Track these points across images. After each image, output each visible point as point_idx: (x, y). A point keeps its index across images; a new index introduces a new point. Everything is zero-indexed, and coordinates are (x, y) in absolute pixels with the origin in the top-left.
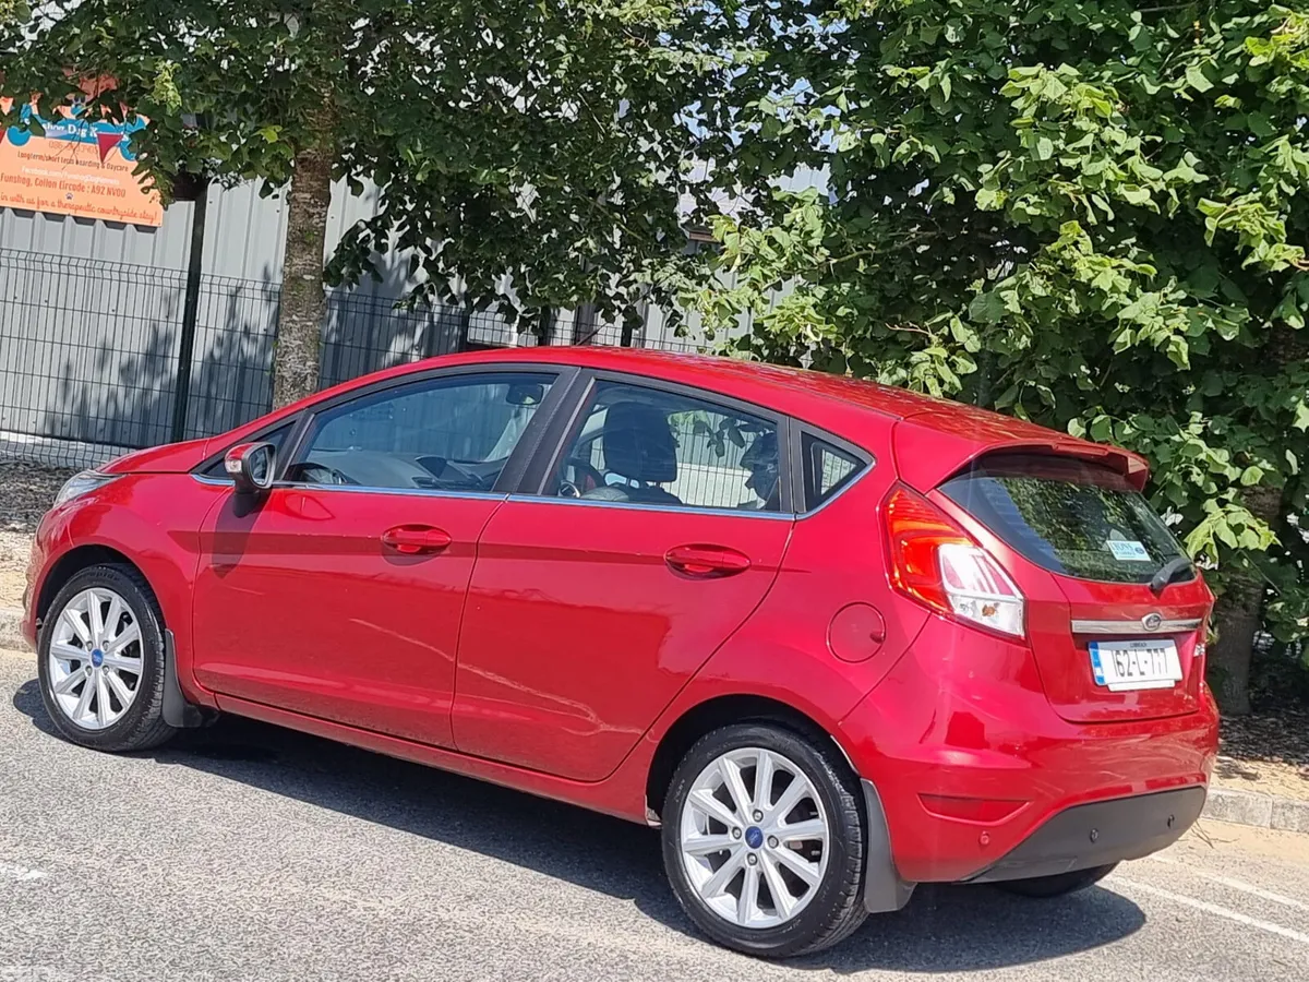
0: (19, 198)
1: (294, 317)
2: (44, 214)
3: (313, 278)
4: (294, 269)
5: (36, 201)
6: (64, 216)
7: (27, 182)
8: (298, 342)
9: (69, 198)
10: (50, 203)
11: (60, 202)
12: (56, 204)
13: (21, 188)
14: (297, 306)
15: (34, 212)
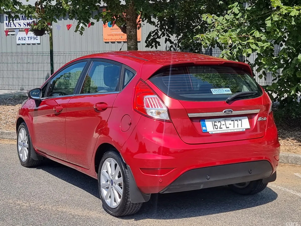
0: (112, 39)
2: (117, 42)
3: (133, 47)
5: (115, 39)
6: (121, 42)
7: (113, 35)
9: (122, 37)
10: (118, 39)
11: (120, 39)
12: (119, 39)
13: (111, 37)
15: (115, 42)
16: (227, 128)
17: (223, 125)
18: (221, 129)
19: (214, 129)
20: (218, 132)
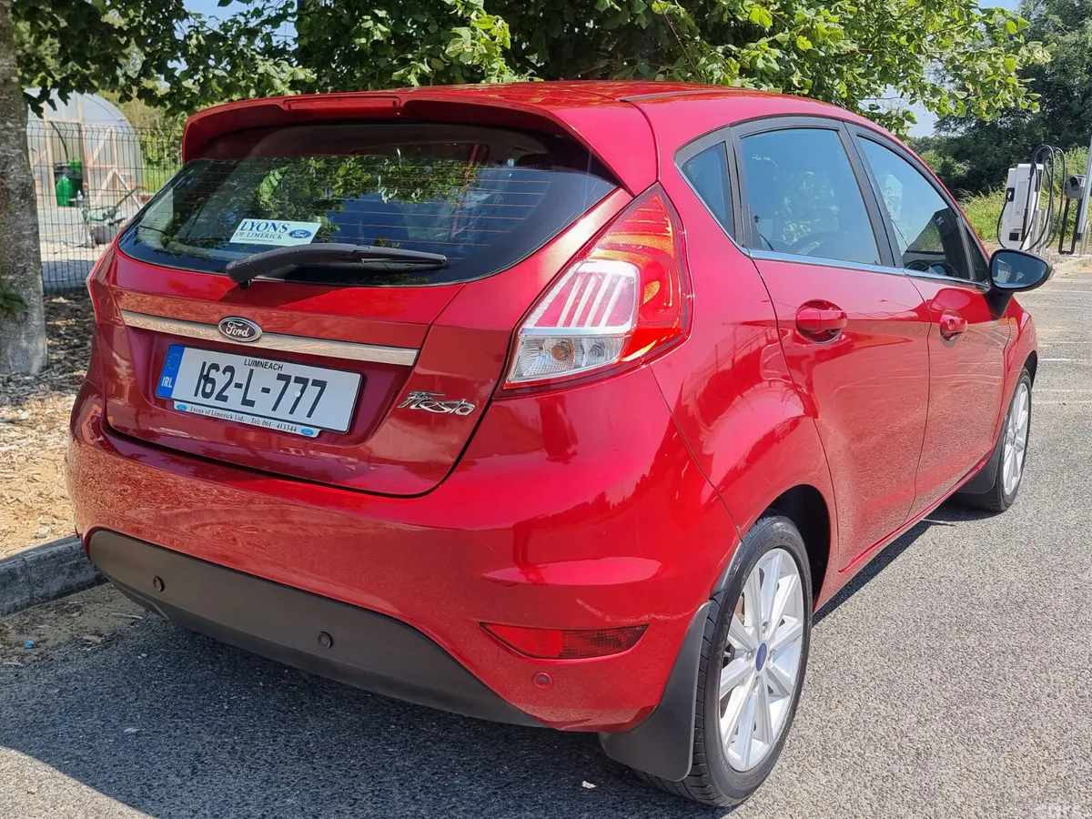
16: (246, 402)
17: (238, 386)
18: (221, 404)
19: (196, 395)
20: (205, 411)
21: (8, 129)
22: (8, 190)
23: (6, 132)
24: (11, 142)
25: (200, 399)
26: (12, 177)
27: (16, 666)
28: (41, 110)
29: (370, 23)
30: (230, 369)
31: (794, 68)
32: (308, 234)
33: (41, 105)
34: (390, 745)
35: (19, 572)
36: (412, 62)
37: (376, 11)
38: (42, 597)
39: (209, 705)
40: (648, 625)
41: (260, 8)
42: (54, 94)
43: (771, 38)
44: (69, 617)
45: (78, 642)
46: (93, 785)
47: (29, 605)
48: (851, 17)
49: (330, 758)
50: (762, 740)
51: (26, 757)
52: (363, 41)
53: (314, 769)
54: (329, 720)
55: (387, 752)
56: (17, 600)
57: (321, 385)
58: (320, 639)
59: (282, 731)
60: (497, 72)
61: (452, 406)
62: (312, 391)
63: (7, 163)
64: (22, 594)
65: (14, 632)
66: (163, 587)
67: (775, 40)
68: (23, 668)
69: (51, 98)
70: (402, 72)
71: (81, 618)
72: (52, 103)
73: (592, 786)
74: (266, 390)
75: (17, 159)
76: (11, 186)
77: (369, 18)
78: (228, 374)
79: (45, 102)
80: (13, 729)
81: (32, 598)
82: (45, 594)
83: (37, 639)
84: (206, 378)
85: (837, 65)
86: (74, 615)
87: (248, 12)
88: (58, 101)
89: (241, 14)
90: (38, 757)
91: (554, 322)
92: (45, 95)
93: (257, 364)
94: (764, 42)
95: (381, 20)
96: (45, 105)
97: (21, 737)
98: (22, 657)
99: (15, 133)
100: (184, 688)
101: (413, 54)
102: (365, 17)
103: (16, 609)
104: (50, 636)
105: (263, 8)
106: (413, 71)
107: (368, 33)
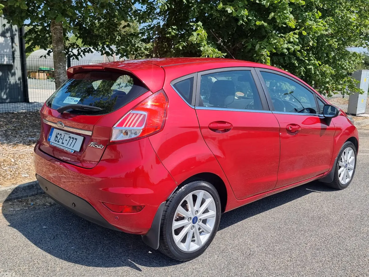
1: (61, 64)
4: (59, 49)
8: (63, 71)
14: (61, 60)
16: (62, 143)
17: (62, 139)
18: (58, 143)
20: (55, 145)
21: (61, 65)
22: (60, 82)
23: (60, 66)
24: (61, 69)
25: (55, 142)
26: (61, 78)
27: (27, 209)
28: (78, 58)
29: (171, 30)
30: (61, 134)
31: (310, 40)
32: (77, 101)
33: (78, 57)
34: (105, 237)
35: (34, 186)
36: (181, 42)
37: (173, 27)
38: (40, 193)
39: (67, 223)
40: (145, 206)
41: (150, 24)
42: (82, 54)
43: (294, 32)
44: (45, 199)
45: (44, 205)
46: (29, 239)
47: (36, 195)
48: (332, 22)
49: (89, 239)
50: (197, 244)
51: (17, 231)
52: (169, 35)
53: (83, 241)
54: (94, 230)
55: (104, 239)
56: (33, 193)
57: (76, 139)
58: (73, 204)
59: (81, 231)
60: (203, 46)
61: (99, 146)
62: (74, 141)
63: (60, 74)
64: (35, 191)
65: (30, 201)
66: (47, 190)
67: (295, 32)
68: (28, 210)
69: (81, 55)
70: (178, 45)
71: (48, 199)
72: (81, 56)
73: (151, 253)
74: (66, 140)
75: (63, 73)
76: (61, 81)
77: (170, 28)
78: (60, 136)
79: (80, 56)
80: (18, 224)
81: (37, 193)
82: (41, 192)
83: (35, 203)
84: (57, 137)
85: (327, 38)
86: (47, 198)
87: (147, 26)
88: (83, 56)
89: (145, 26)
90: (20, 231)
91: (122, 126)
92: (79, 54)
93: (66, 133)
94: (291, 33)
95: (174, 29)
96: (79, 57)
97: (18, 226)
98: (29, 207)
99: (63, 66)
100: (63, 218)
101: (182, 40)
102: (169, 28)
103: (33, 195)
104: (38, 203)
105: (151, 24)
106: (181, 45)
107: (170, 33)
